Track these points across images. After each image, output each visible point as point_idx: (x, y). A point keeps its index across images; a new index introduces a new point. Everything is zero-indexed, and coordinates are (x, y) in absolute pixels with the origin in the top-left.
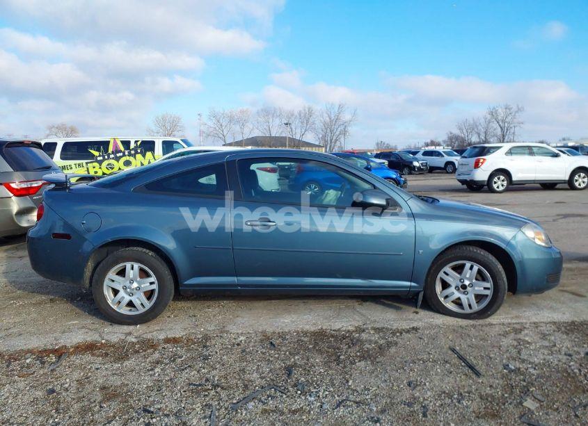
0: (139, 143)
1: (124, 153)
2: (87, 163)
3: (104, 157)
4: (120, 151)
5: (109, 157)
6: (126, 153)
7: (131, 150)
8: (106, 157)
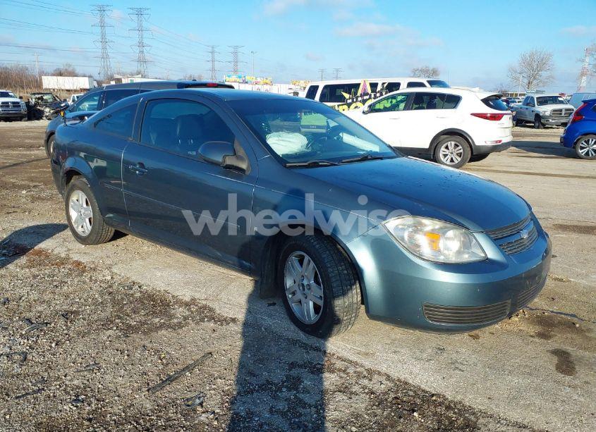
0: (385, 85)
1: (370, 95)
2: (338, 106)
3: (353, 99)
4: (367, 94)
5: (357, 100)
6: (373, 96)
7: (376, 93)
8: (355, 100)
